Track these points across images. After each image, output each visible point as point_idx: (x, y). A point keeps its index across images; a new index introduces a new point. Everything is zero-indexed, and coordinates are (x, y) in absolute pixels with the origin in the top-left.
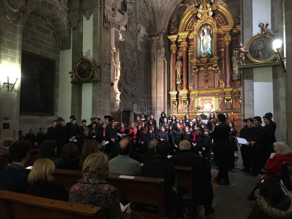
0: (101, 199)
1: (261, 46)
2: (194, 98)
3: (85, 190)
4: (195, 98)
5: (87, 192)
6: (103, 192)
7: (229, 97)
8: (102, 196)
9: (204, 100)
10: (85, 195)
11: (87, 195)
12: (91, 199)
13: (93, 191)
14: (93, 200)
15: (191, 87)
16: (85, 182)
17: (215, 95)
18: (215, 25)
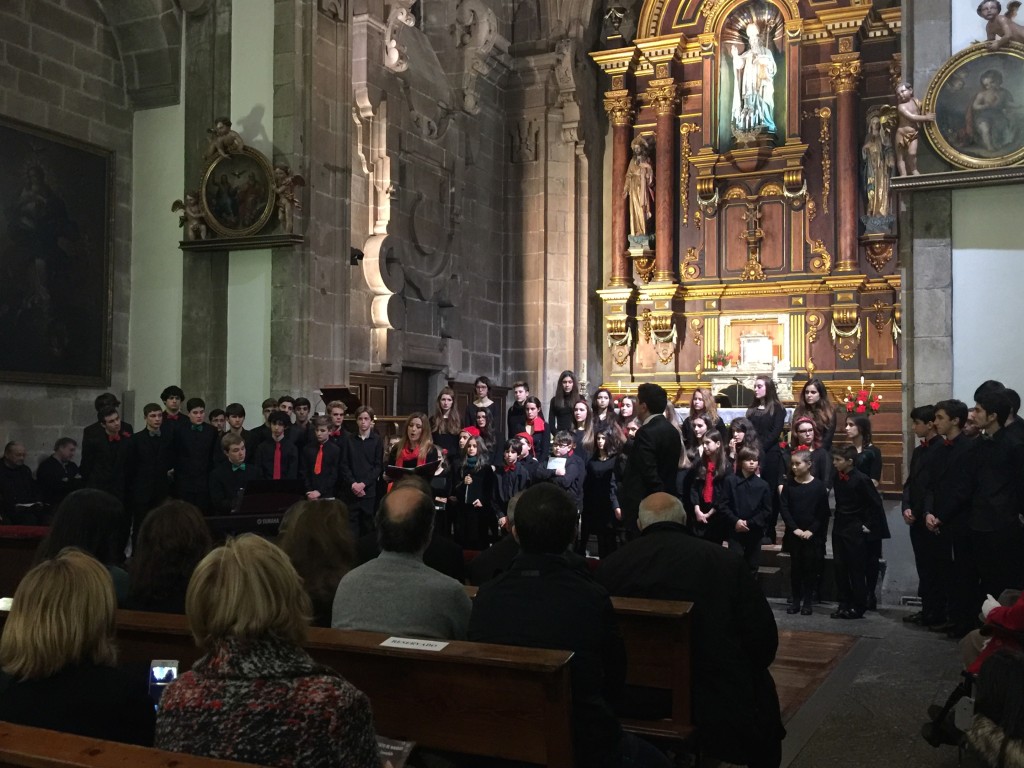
0: (297, 744)
1: (988, 96)
2: (704, 318)
3: (224, 705)
4: (708, 317)
5: (237, 716)
6: (307, 710)
7: (851, 313)
8: (300, 729)
9: (743, 323)
10: (226, 725)
11: (234, 726)
12: (252, 741)
13: (259, 708)
14: (261, 748)
15: (691, 270)
16: (223, 674)
17: (791, 306)
18: (795, 8)
